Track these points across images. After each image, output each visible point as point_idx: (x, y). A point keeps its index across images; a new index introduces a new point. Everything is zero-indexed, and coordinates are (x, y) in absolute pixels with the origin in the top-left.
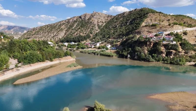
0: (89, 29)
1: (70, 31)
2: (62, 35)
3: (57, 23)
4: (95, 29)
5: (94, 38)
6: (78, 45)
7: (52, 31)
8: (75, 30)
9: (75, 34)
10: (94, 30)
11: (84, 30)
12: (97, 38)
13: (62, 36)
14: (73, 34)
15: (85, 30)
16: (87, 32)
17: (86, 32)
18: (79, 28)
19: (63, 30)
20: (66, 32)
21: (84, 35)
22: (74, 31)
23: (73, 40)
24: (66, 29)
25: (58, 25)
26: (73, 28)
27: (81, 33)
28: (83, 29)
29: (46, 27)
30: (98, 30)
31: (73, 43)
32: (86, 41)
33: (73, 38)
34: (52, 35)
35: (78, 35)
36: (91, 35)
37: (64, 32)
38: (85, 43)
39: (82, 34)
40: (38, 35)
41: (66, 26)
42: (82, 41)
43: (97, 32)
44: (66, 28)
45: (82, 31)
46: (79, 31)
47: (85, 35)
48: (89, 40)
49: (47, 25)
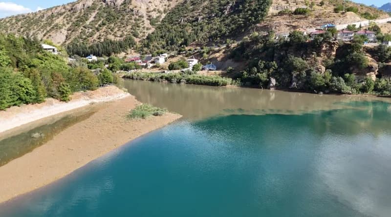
0: (130, 27)
1: (80, 31)
2: (59, 41)
3: (43, 12)
4: (142, 26)
5: (147, 46)
6: (109, 61)
7: (30, 30)
8: (91, 28)
9: (95, 37)
10: (141, 28)
11: (117, 29)
12: (153, 46)
14: (88, 37)
15: (119, 28)
16: (125, 33)
17: (123, 33)
18: (104, 24)
19: (60, 28)
20: (70, 32)
21: (118, 39)
22: (91, 30)
23: (91, 51)
24: (68, 26)
25: (45, 17)
26: (88, 23)
27: (110, 34)
28: (113, 25)
29: (14, 21)
30: (150, 29)
31: (95, 58)
32: (127, 54)
33: (91, 47)
35: (102, 40)
36: (136, 40)
37: (65, 33)
38: (125, 57)
39: (111, 37)
41: (68, 19)
42: (115, 53)
43: (150, 32)
44: (68, 23)
45: (112, 30)
46: (103, 30)
47: (121, 38)
48: (133, 51)
49: (16, 17)
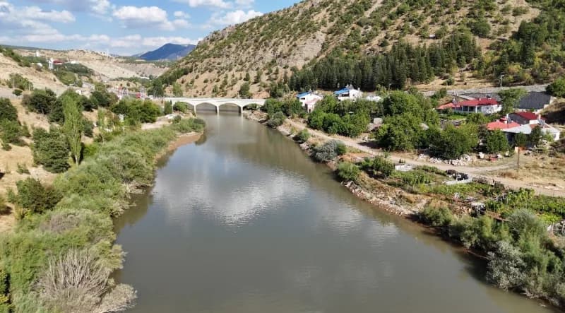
0: (465, 11)
1: (348, 32)
2: (306, 56)
3: (298, 5)
4: (501, 7)
5: (523, 57)
7: (271, 37)
8: (372, 25)
9: (375, 42)
10: (496, 13)
11: (429, 19)
12: (544, 57)
13: (306, 59)
14: (360, 43)
15: (437, 15)
16: (450, 28)
17: (445, 29)
18: (400, 12)
19: (315, 30)
20: (330, 36)
21: (429, 43)
22: (370, 28)
23: (356, 78)
24: (330, 25)
25: (300, 14)
26: (367, 14)
27: (411, 32)
28: (420, 12)
29: (255, 26)
30: (525, 12)
31: (354, 94)
32: (450, 83)
33: (361, 66)
34: (269, 56)
35: (389, 48)
36: (481, 43)
37: (321, 36)
38: (442, 93)
39: (413, 40)
40: (218, 60)
41: (334, 11)
42: (414, 80)
43: (527, 18)
44: (331, 20)
45: (414, 24)
46: (395, 27)
47: (437, 41)
48: (467, 74)
49: (261, 18)
